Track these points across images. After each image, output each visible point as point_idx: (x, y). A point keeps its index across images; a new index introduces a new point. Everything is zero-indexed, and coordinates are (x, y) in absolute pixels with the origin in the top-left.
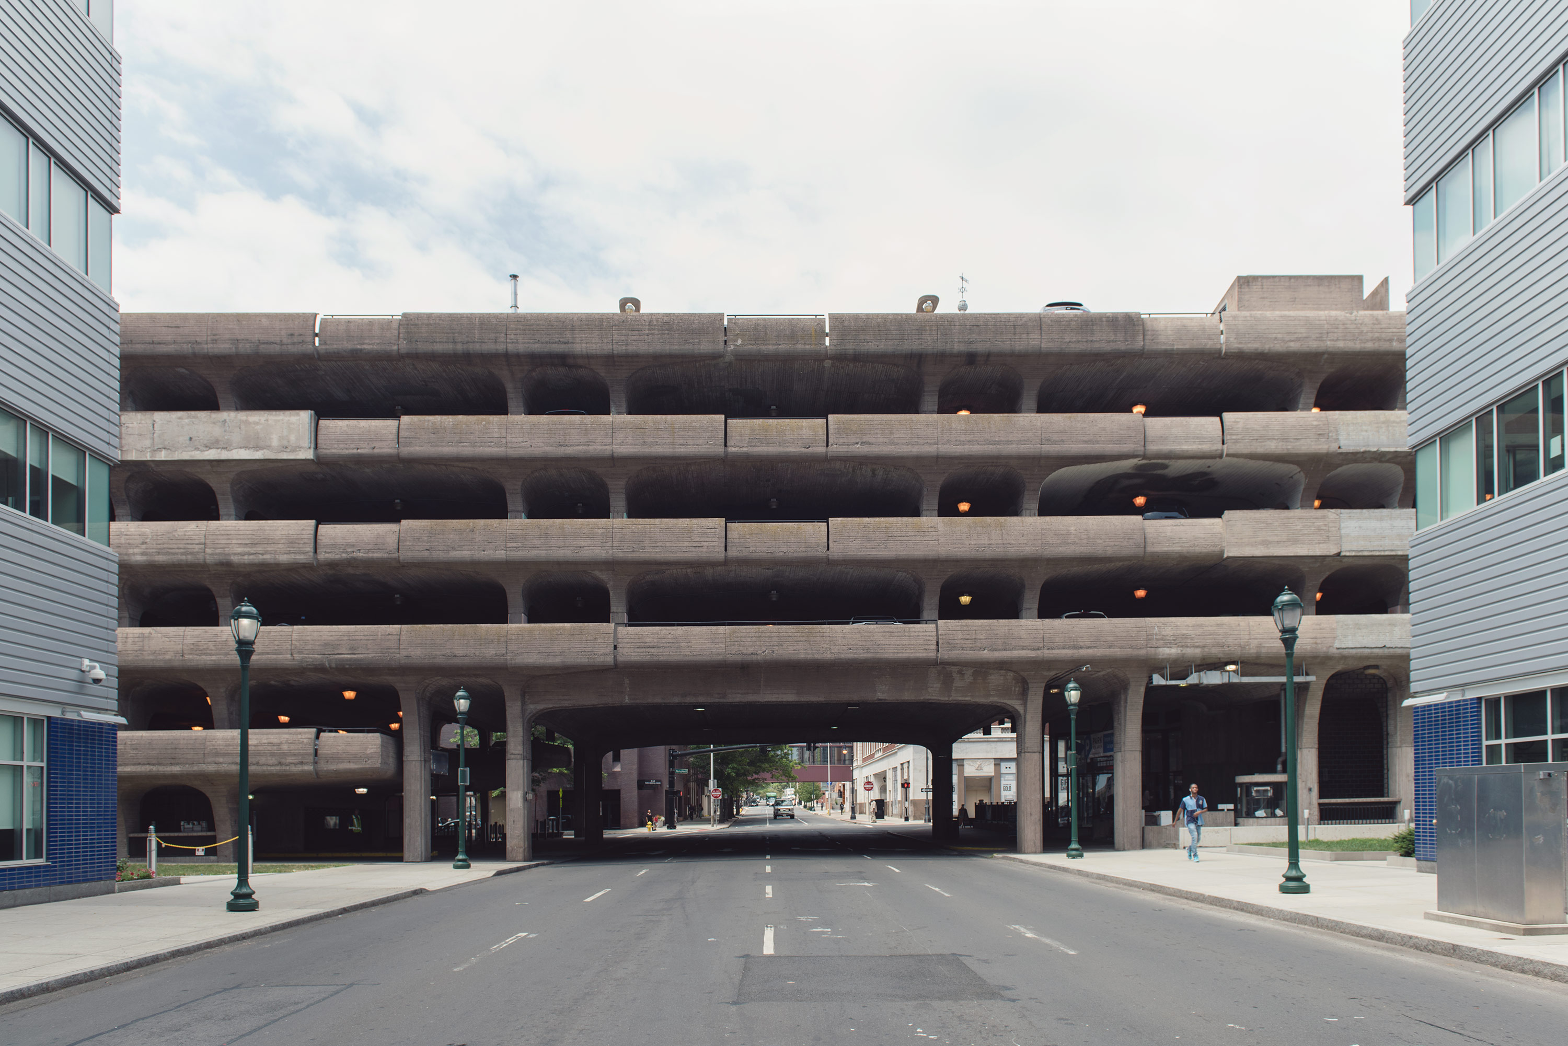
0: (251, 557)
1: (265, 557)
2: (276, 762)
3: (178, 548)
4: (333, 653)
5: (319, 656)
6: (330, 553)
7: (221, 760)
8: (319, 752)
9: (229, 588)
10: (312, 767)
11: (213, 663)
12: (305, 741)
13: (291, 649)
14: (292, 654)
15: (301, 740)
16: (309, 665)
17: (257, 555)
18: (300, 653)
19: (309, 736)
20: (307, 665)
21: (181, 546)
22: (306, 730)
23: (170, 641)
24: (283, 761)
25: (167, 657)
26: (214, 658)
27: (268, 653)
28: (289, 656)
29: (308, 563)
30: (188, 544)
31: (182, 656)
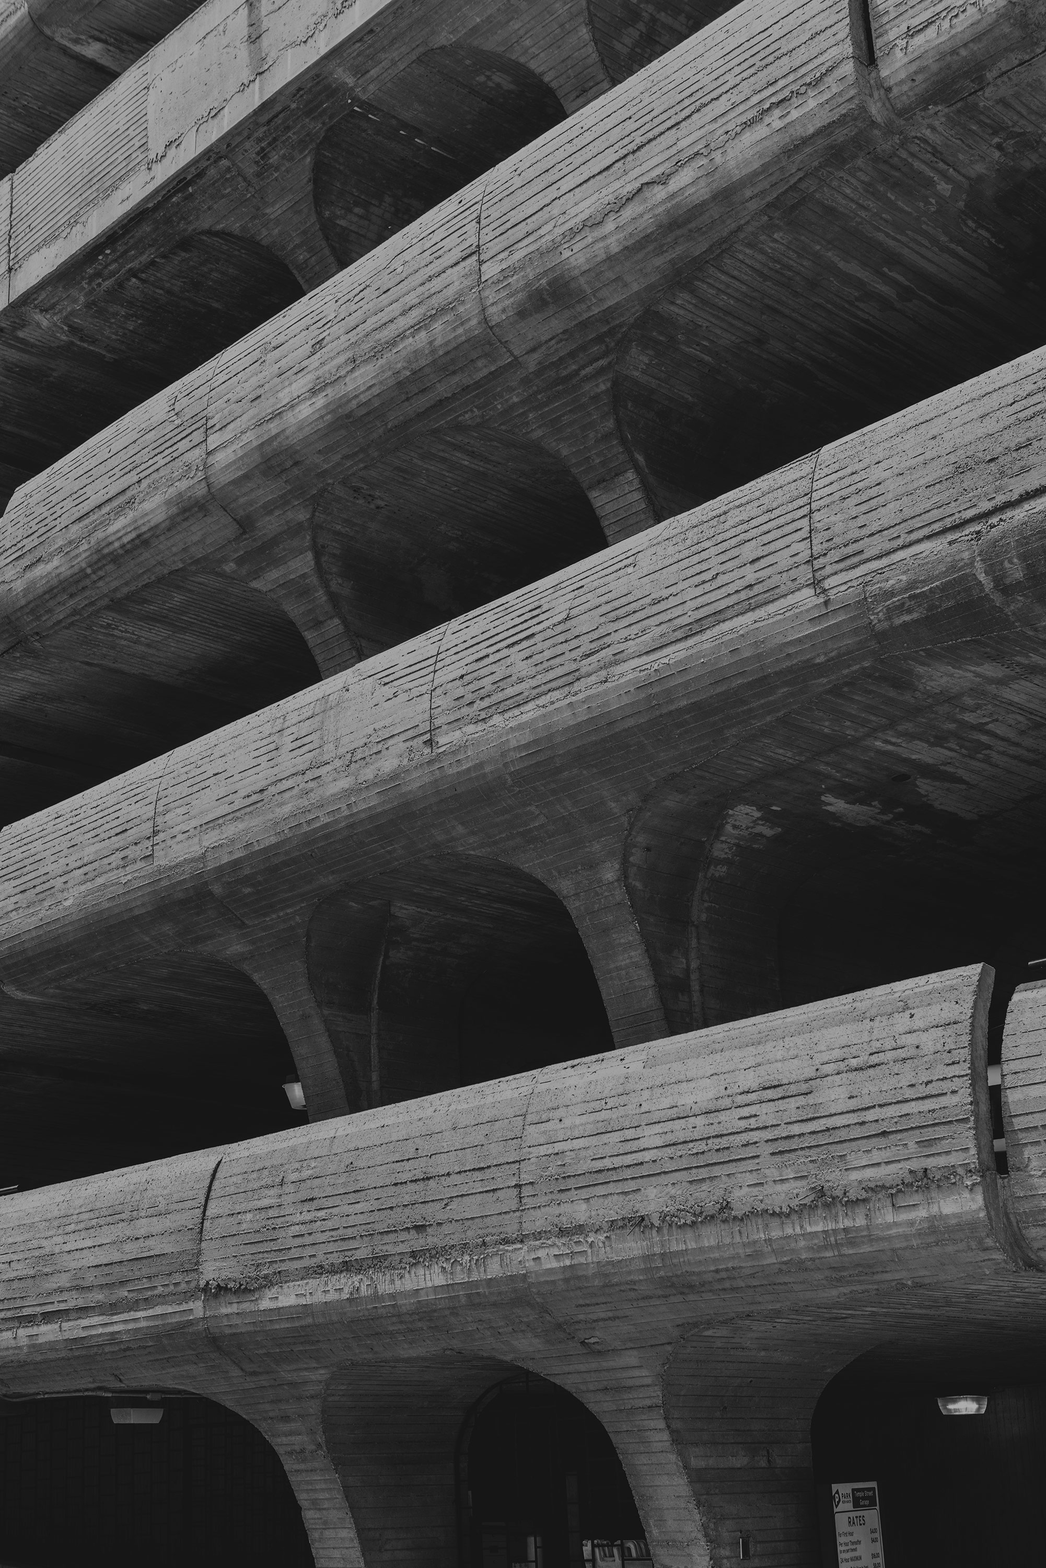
0: (628, 213)
1: (675, 184)
2: (799, 1191)
3: (403, 313)
4: (1000, 499)
5: (938, 546)
6: (929, 23)
7: (580, 1212)
8: (1012, 1098)
9: (610, 424)
10: (979, 1200)
11: (527, 737)
12: (929, 1041)
13: (812, 558)
14: (816, 583)
15: (910, 1040)
16: (900, 608)
17: (647, 193)
18: (851, 560)
19: (949, 1011)
20: (891, 612)
21: (411, 299)
22: (934, 979)
23: (395, 695)
24: (834, 1178)
25: (388, 764)
26: (529, 712)
27: (719, 616)
28: (806, 598)
29: (842, 120)
30: (430, 279)
31: (430, 743)
